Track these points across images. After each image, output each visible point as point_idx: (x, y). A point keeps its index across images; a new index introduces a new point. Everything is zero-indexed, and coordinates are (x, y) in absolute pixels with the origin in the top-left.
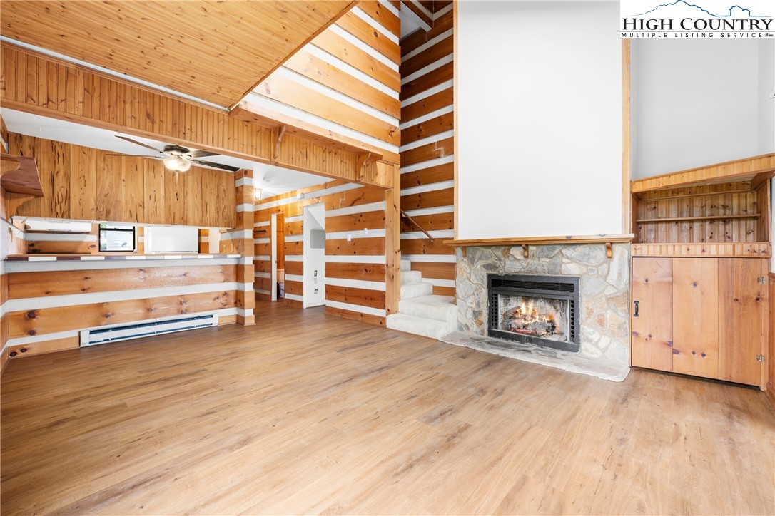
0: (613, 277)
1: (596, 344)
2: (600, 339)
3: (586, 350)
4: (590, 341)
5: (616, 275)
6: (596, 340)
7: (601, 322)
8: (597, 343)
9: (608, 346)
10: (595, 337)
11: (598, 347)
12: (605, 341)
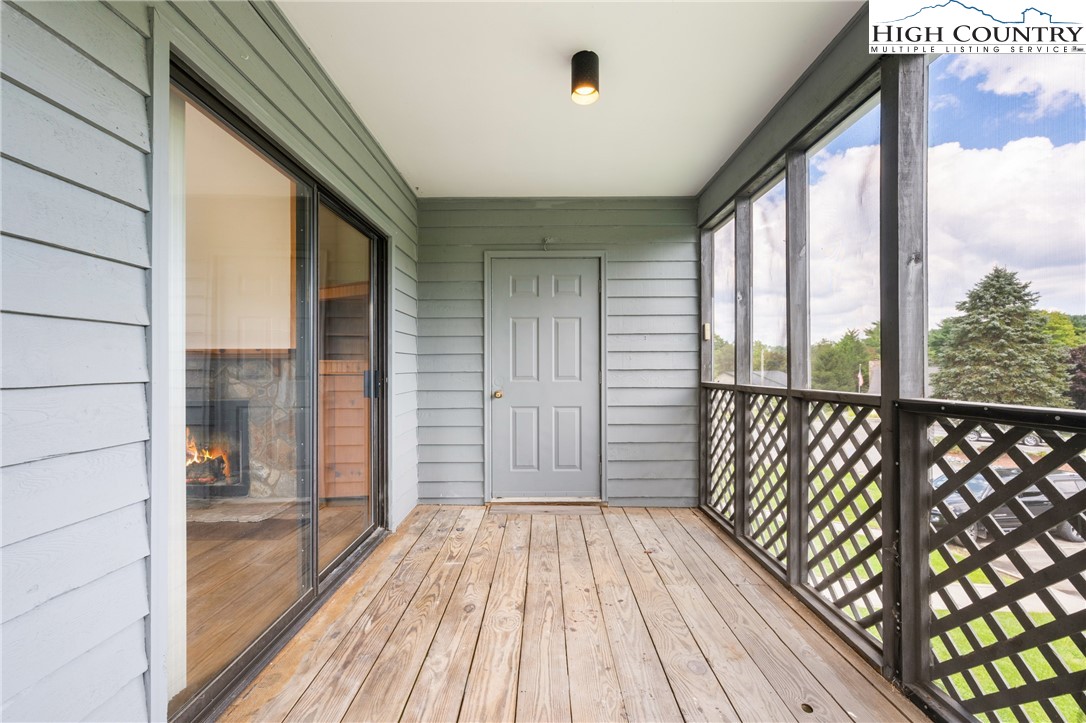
0: (281, 400)
1: (265, 481)
2: (269, 474)
3: (256, 490)
4: (259, 479)
5: (284, 397)
6: (265, 476)
7: (270, 454)
8: (266, 479)
9: (277, 481)
10: (264, 473)
11: (268, 484)
12: (275, 474)
